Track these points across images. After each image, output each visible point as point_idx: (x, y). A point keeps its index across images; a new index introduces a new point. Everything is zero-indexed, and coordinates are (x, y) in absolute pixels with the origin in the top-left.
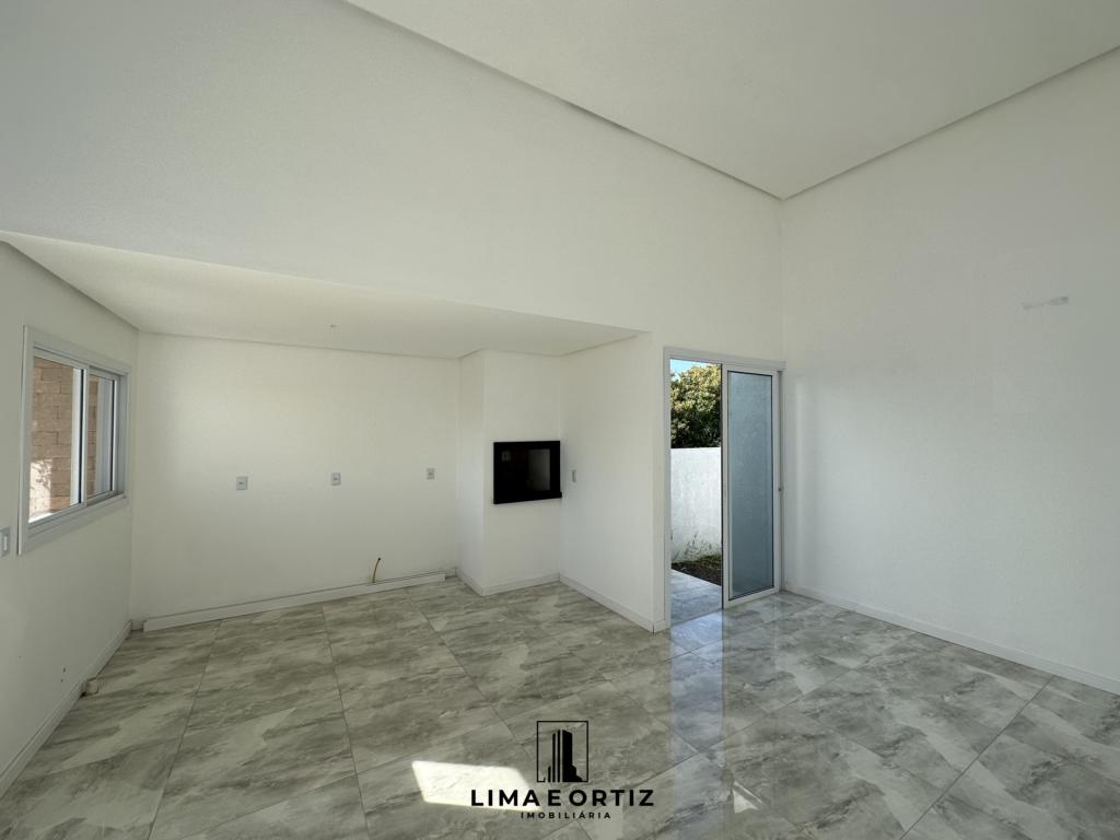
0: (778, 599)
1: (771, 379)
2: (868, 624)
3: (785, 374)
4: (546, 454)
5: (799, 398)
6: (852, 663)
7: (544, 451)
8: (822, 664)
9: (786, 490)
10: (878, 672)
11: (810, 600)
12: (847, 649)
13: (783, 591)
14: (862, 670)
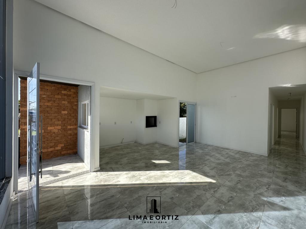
0: (195, 143)
1: (194, 106)
2: (209, 146)
3: (197, 105)
4: (153, 119)
5: (199, 109)
6: (207, 150)
7: (153, 118)
8: (202, 150)
9: (196, 125)
10: (210, 150)
11: (199, 143)
12: (206, 148)
13: (195, 142)
14: (208, 150)
